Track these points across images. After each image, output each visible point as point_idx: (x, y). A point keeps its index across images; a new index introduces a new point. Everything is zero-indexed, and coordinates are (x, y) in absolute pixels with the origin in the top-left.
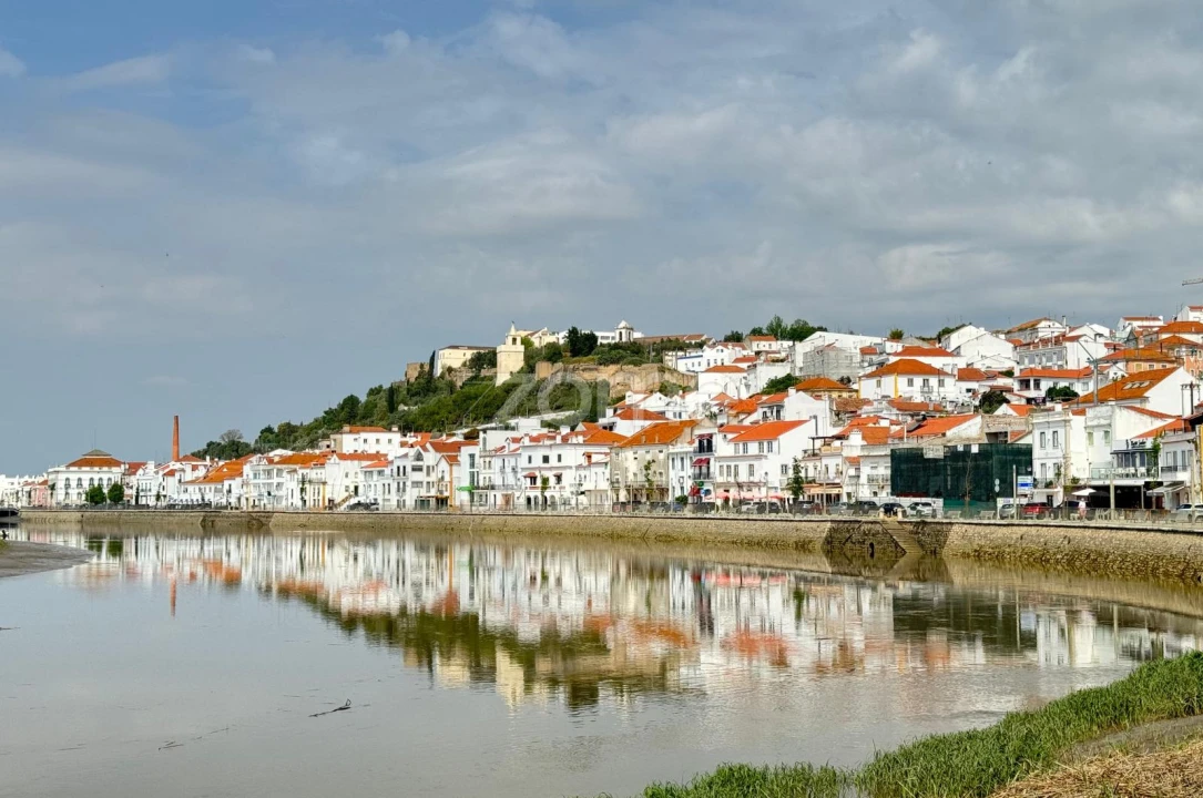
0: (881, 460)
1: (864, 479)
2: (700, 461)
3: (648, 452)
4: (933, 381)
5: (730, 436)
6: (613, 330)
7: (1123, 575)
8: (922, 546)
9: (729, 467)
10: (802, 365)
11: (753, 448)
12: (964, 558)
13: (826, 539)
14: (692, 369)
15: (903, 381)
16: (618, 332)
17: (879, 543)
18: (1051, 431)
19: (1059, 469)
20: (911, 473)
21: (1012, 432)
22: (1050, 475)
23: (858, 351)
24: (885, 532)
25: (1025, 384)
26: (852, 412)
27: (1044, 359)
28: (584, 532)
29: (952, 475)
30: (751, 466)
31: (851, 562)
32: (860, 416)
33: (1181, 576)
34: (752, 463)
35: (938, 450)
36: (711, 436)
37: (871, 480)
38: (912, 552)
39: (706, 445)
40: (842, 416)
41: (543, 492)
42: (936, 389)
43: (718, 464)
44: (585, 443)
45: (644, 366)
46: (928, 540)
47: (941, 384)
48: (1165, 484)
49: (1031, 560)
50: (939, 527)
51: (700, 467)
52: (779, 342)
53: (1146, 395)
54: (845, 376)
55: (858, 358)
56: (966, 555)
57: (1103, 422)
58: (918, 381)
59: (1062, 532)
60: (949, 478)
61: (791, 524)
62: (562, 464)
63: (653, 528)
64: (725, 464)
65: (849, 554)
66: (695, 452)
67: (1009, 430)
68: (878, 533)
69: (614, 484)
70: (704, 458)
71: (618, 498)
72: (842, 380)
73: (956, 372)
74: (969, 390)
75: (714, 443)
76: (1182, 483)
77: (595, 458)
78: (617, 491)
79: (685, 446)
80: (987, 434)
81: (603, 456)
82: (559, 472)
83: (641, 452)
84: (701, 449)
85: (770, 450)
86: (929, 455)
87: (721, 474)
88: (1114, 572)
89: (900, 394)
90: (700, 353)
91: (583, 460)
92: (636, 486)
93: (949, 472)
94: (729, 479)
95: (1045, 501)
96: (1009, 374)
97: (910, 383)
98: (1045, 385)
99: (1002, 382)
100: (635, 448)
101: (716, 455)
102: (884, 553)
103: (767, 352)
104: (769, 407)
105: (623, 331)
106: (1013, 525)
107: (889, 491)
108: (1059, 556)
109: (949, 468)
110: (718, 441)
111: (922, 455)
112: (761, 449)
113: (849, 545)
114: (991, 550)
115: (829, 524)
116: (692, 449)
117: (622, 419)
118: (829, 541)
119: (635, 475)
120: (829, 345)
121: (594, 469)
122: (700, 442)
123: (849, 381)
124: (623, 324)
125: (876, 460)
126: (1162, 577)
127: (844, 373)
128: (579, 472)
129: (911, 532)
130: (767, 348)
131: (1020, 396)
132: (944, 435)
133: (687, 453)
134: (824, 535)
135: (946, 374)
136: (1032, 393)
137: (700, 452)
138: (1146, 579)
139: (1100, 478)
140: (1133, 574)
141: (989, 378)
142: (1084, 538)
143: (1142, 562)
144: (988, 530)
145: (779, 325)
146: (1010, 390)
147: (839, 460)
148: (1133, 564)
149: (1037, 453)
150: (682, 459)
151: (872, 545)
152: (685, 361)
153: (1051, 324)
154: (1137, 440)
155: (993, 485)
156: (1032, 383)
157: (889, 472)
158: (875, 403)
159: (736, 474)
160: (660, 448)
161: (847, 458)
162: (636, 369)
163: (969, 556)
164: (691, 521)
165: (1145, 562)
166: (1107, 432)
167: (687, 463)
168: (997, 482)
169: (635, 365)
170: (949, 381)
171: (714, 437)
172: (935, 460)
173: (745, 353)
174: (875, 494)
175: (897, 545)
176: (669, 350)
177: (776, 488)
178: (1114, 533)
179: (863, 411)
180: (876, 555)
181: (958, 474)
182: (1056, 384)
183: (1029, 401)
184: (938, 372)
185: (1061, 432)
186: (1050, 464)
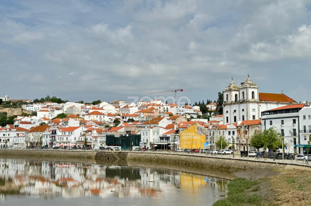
0: (103, 137)
1: (98, 141)
2: (52, 137)
3: (37, 134)
4: (102, 116)
5: (61, 130)
6: (4, 97)
7: (170, 164)
8: (120, 157)
9: (61, 138)
10: (66, 111)
11: (67, 133)
12: (131, 160)
13: (95, 156)
14: (30, 109)
15: (95, 116)
16: (5, 98)
17: (110, 157)
18: (146, 132)
19: (147, 140)
20: (111, 140)
21: (132, 131)
22: (145, 142)
23: (80, 108)
24: (112, 154)
25: (123, 118)
26: (84, 123)
27: (125, 111)
28: (21, 154)
29: (121, 141)
30: (67, 138)
31: (103, 162)
32: (86, 124)
33: (186, 164)
34: (67, 137)
35: (118, 135)
36: (56, 130)
37: (100, 142)
38: (118, 159)
39: (54, 132)
40: (81, 124)
41: (6, 144)
42: (103, 118)
43: (58, 137)
44: (16, 131)
45: (17, 108)
46: (122, 156)
47: (104, 117)
48: (171, 144)
49: (148, 160)
50: (124, 153)
51: (52, 138)
52: (53, 103)
53: (158, 123)
54: (78, 114)
55: (80, 109)
56: (132, 160)
57: (157, 130)
58: (99, 116)
59: (155, 154)
60: (120, 142)
61: (85, 152)
62: (10, 136)
63: (44, 153)
64: (60, 137)
65: (102, 159)
66: (51, 134)
67: (131, 130)
68: (110, 154)
69: (27, 142)
70: (53, 135)
71: (27, 145)
72: (77, 115)
73: (107, 114)
74: (110, 119)
75: (57, 132)
76: (176, 144)
77: (20, 135)
78: (27, 143)
79: (47, 132)
80: (126, 131)
81: (22, 134)
82: (9, 138)
83: (34, 133)
84: (53, 133)
85: (72, 134)
86: (116, 136)
87: (59, 140)
88: (168, 163)
89: (95, 119)
90: (33, 106)
91: (17, 136)
92: (33, 142)
93: (120, 140)
94: (61, 141)
95: (144, 147)
96: (119, 115)
97: (97, 117)
98: (128, 118)
99: (118, 117)
100: (33, 133)
101: (57, 135)
102: (111, 159)
103: (50, 106)
104: (64, 122)
105: (6, 98)
106: (143, 153)
107: (105, 144)
108: (154, 160)
109: (120, 139)
110: (58, 131)
111: (114, 136)
112: (69, 133)
113: (102, 157)
114: (138, 158)
115: (96, 153)
116: (50, 133)
117: (21, 124)
118: (96, 156)
119: (32, 139)
120: (73, 106)
121: (20, 138)
122: (53, 132)
123: (79, 115)
124: (6, 96)
125: (102, 137)
126: (180, 164)
127: (77, 113)
128: (14, 139)
129: (117, 154)
130: (50, 105)
131: (122, 121)
132: (117, 131)
133: (48, 134)
134: (95, 155)
135: (105, 115)
136: (125, 120)
137: (52, 134)
138: (176, 165)
139: (157, 143)
140: (173, 164)
141: (114, 116)
142: (160, 156)
143: (175, 161)
144: (137, 154)
145: (49, 98)
146: (120, 119)
147: (91, 137)
148: (173, 162)
149: (142, 137)
150: (47, 136)
151: (108, 157)
152: (28, 107)
153: (122, 102)
154: (165, 135)
155: (132, 143)
156: (125, 117)
157: (105, 140)
158: (90, 122)
159: (63, 139)
160: (40, 133)
161: (93, 136)
162: (15, 109)
163: (133, 160)
164: (56, 152)
165: (176, 161)
166: (158, 133)
167: (48, 137)
168: (133, 143)
169: (15, 108)
170: (106, 117)
171: (57, 131)
172: (117, 138)
173: (44, 106)
174: (101, 145)
175: (115, 157)
176: (23, 104)
177: (73, 143)
178: (167, 155)
179: (87, 123)
180: (109, 160)
181: (123, 141)
182: (130, 118)
183: (124, 121)
184: (103, 114)
185: (148, 132)
186: (145, 139)
